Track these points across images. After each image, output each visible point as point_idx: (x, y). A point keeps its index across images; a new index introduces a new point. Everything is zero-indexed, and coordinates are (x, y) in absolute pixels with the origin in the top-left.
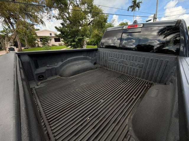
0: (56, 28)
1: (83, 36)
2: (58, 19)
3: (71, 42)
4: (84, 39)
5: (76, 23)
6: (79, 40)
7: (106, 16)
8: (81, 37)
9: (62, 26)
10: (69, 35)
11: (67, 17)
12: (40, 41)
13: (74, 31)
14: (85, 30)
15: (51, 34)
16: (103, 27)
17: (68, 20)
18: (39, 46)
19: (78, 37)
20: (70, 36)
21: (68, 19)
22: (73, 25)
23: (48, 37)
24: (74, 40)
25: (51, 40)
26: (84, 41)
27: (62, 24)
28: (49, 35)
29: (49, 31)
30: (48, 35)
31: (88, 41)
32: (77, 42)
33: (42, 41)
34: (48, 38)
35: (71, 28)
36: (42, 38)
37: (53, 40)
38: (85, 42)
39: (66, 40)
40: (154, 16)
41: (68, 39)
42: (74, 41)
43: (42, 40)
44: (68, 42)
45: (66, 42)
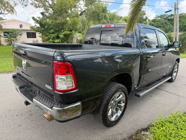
0: (33, 18)
1: (71, 31)
2: (37, 7)
3: (53, 39)
4: (73, 34)
5: (62, 14)
6: (65, 35)
7: (105, 5)
8: (68, 32)
9: (41, 16)
10: (52, 28)
11: (50, 4)
12: (3, 36)
13: (59, 23)
14: (75, 24)
15: (21, 26)
16: (100, 19)
17: (51, 8)
18: (2, 44)
19: (64, 32)
20: (52, 31)
21: (51, 6)
22: (58, 15)
23: (18, 30)
24: (58, 35)
25: (21, 35)
26: (72, 38)
27: (42, 14)
28: (19, 28)
29: (19, 21)
30: (17, 27)
31: (79, 38)
32: (63, 38)
33: (7, 36)
34: (17, 32)
35: (55, 19)
36: (8, 31)
37: (25, 35)
38: (74, 39)
39: (47, 36)
40: (175, 6)
41: (49, 34)
42: (58, 37)
43: (7, 34)
44: (49, 39)
45: (46, 38)
